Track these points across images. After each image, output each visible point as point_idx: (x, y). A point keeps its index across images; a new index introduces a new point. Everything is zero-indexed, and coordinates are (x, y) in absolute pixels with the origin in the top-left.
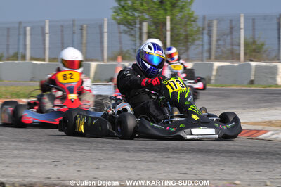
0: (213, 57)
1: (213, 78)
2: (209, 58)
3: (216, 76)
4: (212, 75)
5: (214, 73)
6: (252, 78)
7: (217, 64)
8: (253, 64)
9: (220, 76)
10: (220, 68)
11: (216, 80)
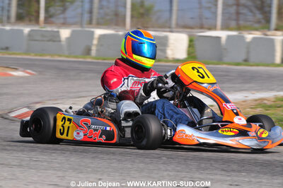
0: (94, 21)
1: (94, 48)
2: (90, 22)
3: (97, 45)
4: (92, 44)
5: (95, 42)
7: (99, 32)
9: (102, 45)
10: (102, 37)
11: (97, 50)
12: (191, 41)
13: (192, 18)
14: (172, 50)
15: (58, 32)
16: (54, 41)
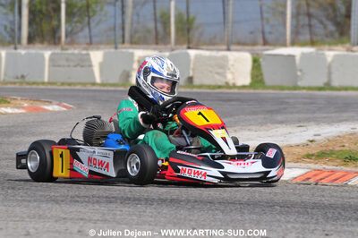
4: (132, 69)
5: (135, 66)
6: (191, 74)
8: (192, 53)
12: (255, 61)
13: (251, 33)
14: (232, 73)
15: (88, 55)
16: (82, 66)
